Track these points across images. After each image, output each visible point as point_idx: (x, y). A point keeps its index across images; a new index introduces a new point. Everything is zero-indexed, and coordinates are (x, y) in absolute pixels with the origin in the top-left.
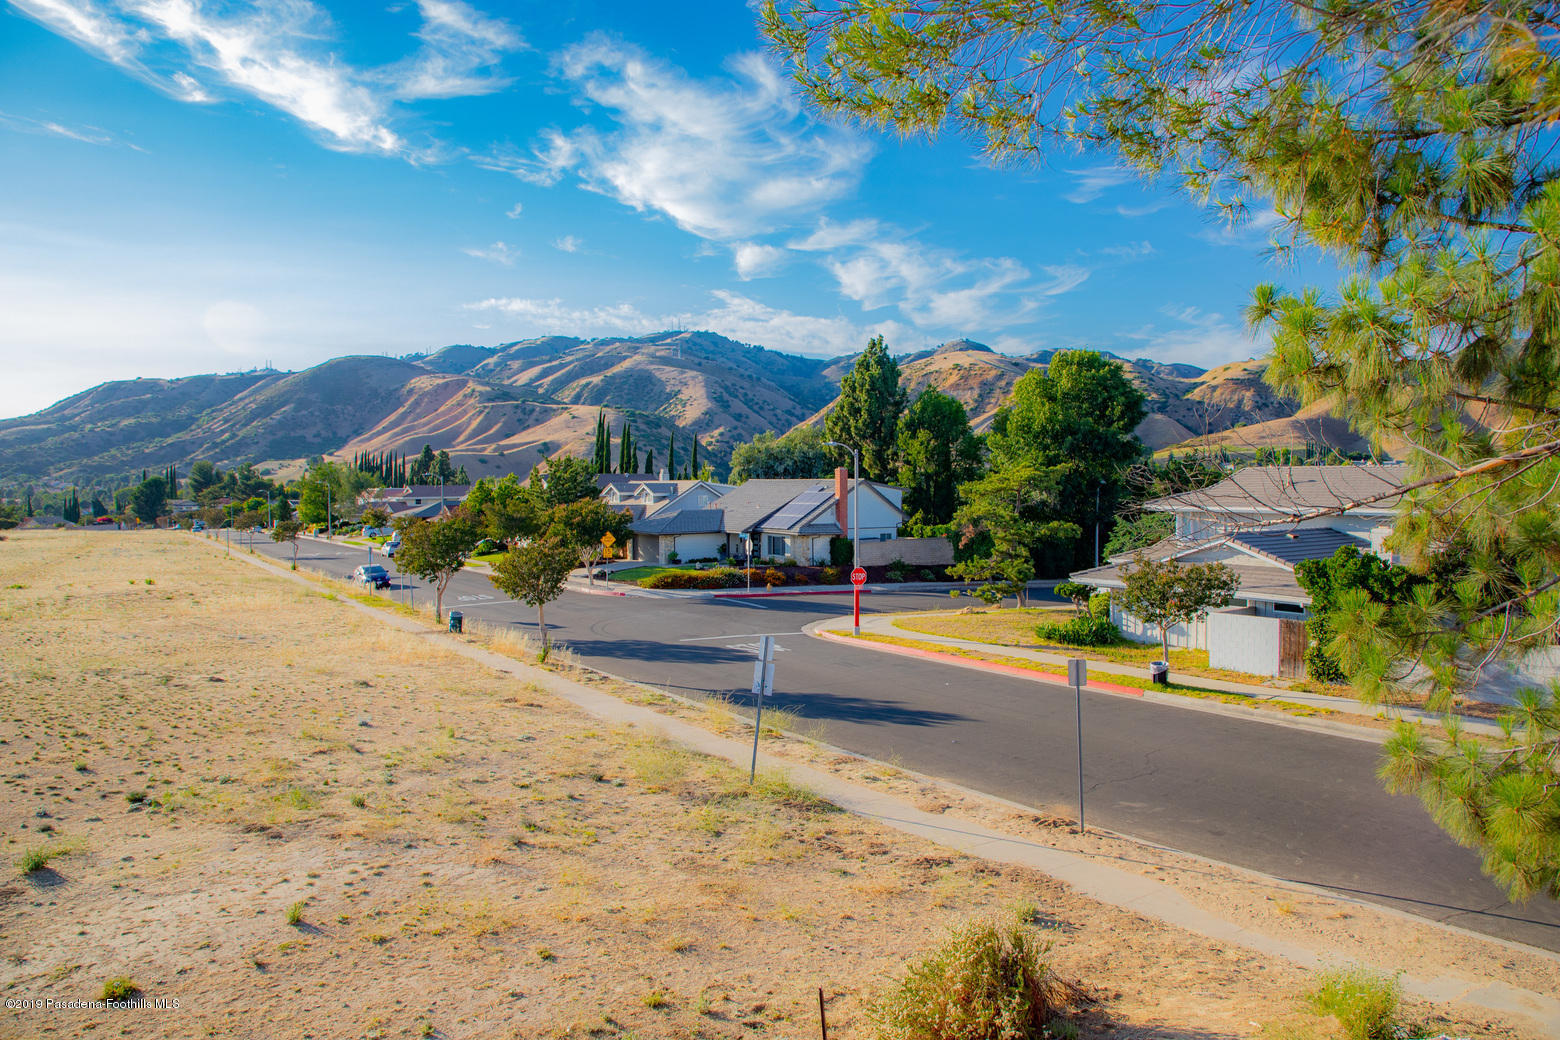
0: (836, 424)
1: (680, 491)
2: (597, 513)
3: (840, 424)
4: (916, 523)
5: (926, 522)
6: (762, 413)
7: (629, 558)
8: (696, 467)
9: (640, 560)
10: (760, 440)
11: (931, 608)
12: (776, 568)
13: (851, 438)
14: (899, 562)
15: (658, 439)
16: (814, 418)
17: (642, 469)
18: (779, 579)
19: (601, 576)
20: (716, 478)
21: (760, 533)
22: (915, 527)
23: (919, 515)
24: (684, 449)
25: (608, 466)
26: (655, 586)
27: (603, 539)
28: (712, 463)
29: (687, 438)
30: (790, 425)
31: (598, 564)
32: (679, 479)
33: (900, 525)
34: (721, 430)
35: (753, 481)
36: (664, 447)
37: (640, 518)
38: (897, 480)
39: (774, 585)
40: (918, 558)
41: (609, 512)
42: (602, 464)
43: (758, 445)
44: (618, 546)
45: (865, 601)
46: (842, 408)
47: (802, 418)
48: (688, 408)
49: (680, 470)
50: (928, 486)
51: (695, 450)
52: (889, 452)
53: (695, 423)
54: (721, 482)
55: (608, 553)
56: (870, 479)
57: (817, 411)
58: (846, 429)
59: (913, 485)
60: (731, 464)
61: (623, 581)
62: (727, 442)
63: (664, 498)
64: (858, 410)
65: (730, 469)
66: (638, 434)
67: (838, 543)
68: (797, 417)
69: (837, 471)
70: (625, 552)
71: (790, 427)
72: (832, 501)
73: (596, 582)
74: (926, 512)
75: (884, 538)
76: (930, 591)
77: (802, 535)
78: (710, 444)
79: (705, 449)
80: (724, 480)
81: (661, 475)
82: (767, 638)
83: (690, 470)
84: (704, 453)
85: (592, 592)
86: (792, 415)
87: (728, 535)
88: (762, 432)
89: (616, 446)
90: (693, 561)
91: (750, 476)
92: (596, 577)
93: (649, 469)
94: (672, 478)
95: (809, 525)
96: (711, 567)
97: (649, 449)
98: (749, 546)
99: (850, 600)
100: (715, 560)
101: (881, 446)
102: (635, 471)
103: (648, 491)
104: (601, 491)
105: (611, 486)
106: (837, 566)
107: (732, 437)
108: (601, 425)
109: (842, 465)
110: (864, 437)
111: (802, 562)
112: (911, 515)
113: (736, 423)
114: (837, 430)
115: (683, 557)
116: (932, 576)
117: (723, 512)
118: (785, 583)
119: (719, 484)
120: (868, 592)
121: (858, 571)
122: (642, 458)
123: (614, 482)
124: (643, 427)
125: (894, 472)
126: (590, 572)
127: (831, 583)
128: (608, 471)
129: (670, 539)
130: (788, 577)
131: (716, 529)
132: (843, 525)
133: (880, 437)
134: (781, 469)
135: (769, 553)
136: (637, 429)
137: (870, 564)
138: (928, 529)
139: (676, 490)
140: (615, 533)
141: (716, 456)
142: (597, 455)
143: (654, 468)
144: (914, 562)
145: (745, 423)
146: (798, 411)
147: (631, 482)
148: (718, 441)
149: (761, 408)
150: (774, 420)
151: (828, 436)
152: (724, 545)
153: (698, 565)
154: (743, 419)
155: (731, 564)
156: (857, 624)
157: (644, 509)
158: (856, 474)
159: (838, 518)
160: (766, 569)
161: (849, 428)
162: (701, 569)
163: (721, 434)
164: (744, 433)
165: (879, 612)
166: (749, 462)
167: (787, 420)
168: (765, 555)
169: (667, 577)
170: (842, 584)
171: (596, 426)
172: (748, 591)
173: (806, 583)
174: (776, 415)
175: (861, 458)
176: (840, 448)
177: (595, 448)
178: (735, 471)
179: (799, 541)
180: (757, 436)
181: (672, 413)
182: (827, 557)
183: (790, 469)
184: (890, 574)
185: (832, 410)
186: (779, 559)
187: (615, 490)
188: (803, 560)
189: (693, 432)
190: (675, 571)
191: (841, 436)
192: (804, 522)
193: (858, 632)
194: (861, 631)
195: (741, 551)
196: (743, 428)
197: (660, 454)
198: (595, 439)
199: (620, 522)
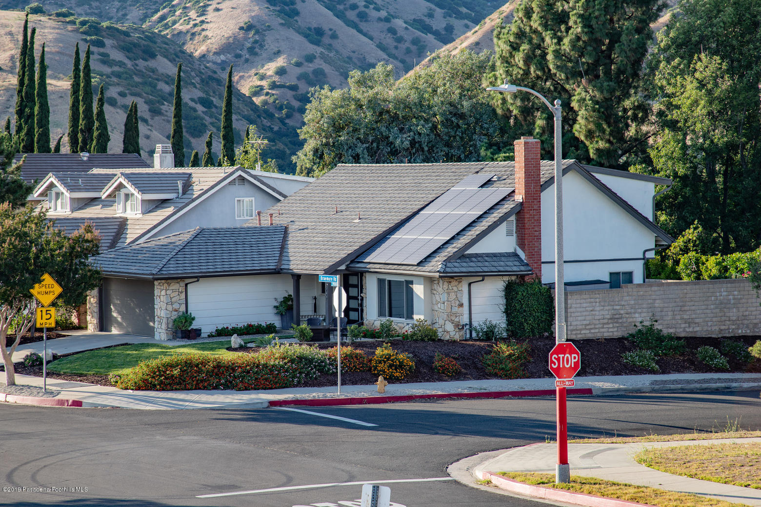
0: (515, 47)
1: (197, 189)
2: (23, 236)
3: (525, 47)
4: (685, 250)
5: (706, 247)
6: (363, 26)
7: (92, 328)
8: (231, 139)
9: (115, 331)
10: (361, 83)
11: (720, 427)
12: (394, 344)
13: (549, 76)
14: (650, 329)
15: (150, 79)
16: (472, 37)
17: (116, 144)
18: (401, 366)
19: (32, 366)
20: (272, 162)
21: (361, 274)
22: (684, 259)
23: (691, 234)
24: (206, 103)
25: (45, 136)
26: (145, 385)
27: (36, 290)
28: (263, 130)
29: (209, 80)
30: (420, 50)
31: (25, 341)
32: (196, 164)
33: (651, 255)
34: (280, 62)
35: (346, 170)
36: (164, 98)
37: (113, 245)
38: (648, 161)
39: (391, 380)
40: (690, 322)
41: (49, 234)
42: (30, 133)
43: (355, 92)
44: (67, 303)
45: (578, 412)
46: (528, 13)
47: (447, 36)
48: (210, 15)
49: (199, 146)
50: (712, 174)
51: (229, 104)
52: (627, 103)
53: (225, 48)
54: (281, 170)
55: (46, 319)
56: (589, 160)
57: (477, 21)
58: (537, 56)
59: (681, 171)
60: (302, 134)
61: (79, 376)
62: (293, 88)
63: (163, 203)
64: (563, 18)
65: (301, 144)
66: (107, 70)
67: (521, 292)
68: (436, 34)
69: (519, 145)
70: (82, 315)
71: (421, 55)
72: (508, 206)
73: (20, 379)
74: (709, 226)
75: (618, 280)
76: (717, 391)
77: (447, 276)
78: (258, 91)
79: (248, 101)
80: (288, 168)
81: (157, 157)
82: (376, 489)
83: (218, 147)
84: (246, 111)
85: (12, 399)
86: (427, 29)
87: (297, 277)
88: (366, 66)
89: (61, 95)
90: (223, 332)
91: (339, 158)
92: (20, 368)
93: (131, 145)
94: (179, 163)
95: (461, 256)
96: (263, 344)
97: (129, 100)
98: (339, 300)
99: (550, 410)
100: (270, 329)
101: (612, 91)
102: (102, 148)
103: (130, 188)
104: (30, 190)
105: (51, 178)
106: (520, 340)
107: (302, 77)
108: (27, 49)
109: (530, 133)
110: (575, 74)
111: (448, 331)
112: (675, 234)
113: (312, 49)
114: (519, 58)
115: (206, 322)
116: (722, 360)
117: (286, 231)
118: (414, 376)
119: (277, 175)
120: (587, 393)
121: (562, 349)
122: (116, 119)
123: (56, 170)
124: (116, 55)
125: (640, 145)
126: (7, 357)
127: (508, 375)
128: (45, 148)
129: (176, 286)
130: (420, 363)
131: (272, 266)
132: (530, 255)
133: (608, 72)
134: (402, 141)
135: (381, 314)
136: (105, 60)
137: (586, 334)
138: (711, 263)
139: (188, 186)
140: (60, 276)
141: (270, 116)
142: (20, 113)
143: (142, 141)
144: (683, 330)
145: (330, 47)
146: (439, 23)
147: (96, 171)
148: (274, 86)
149: (363, 16)
150: (389, 41)
151: (500, 71)
152: (288, 299)
153: (235, 340)
154: (326, 40)
155: (303, 338)
156: (563, 460)
157: (122, 225)
158: (558, 151)
159: (521, 243)
160: (374, 346)
161: (544, 55)
162: (242, 348)
163: (281, 72)
164: (327, 68)
165: (609, 434)
166: (338, 129)
167: (416, 42)
168: (372, 317)
169: (171, 366)
170: (532, 376)
171: (17, 52)
172: (338, 392)
173: (457, 376)
174: (392, 31)
175: (569, 119)
176: (525, 97)
177: (16, 99)
178: (309, 147)
179: (441, 288)
180: (356, 74)
181: (178, 27)
182: (499, 320)
183: (424, 140)
184: (630, 356)
185: (508, 19)
186: (402, 326)
187: (61, 188)
188: (450, 327)
189: (223, 65)
190: (189, 352)
191: (527, 73)
192: (451, 250)
193: (565, 477)
194: (573, 474)
195: (323, 310)
196: (323, 57)
197: (155, 112)
198: (14, 80)
199: (72, 254)
